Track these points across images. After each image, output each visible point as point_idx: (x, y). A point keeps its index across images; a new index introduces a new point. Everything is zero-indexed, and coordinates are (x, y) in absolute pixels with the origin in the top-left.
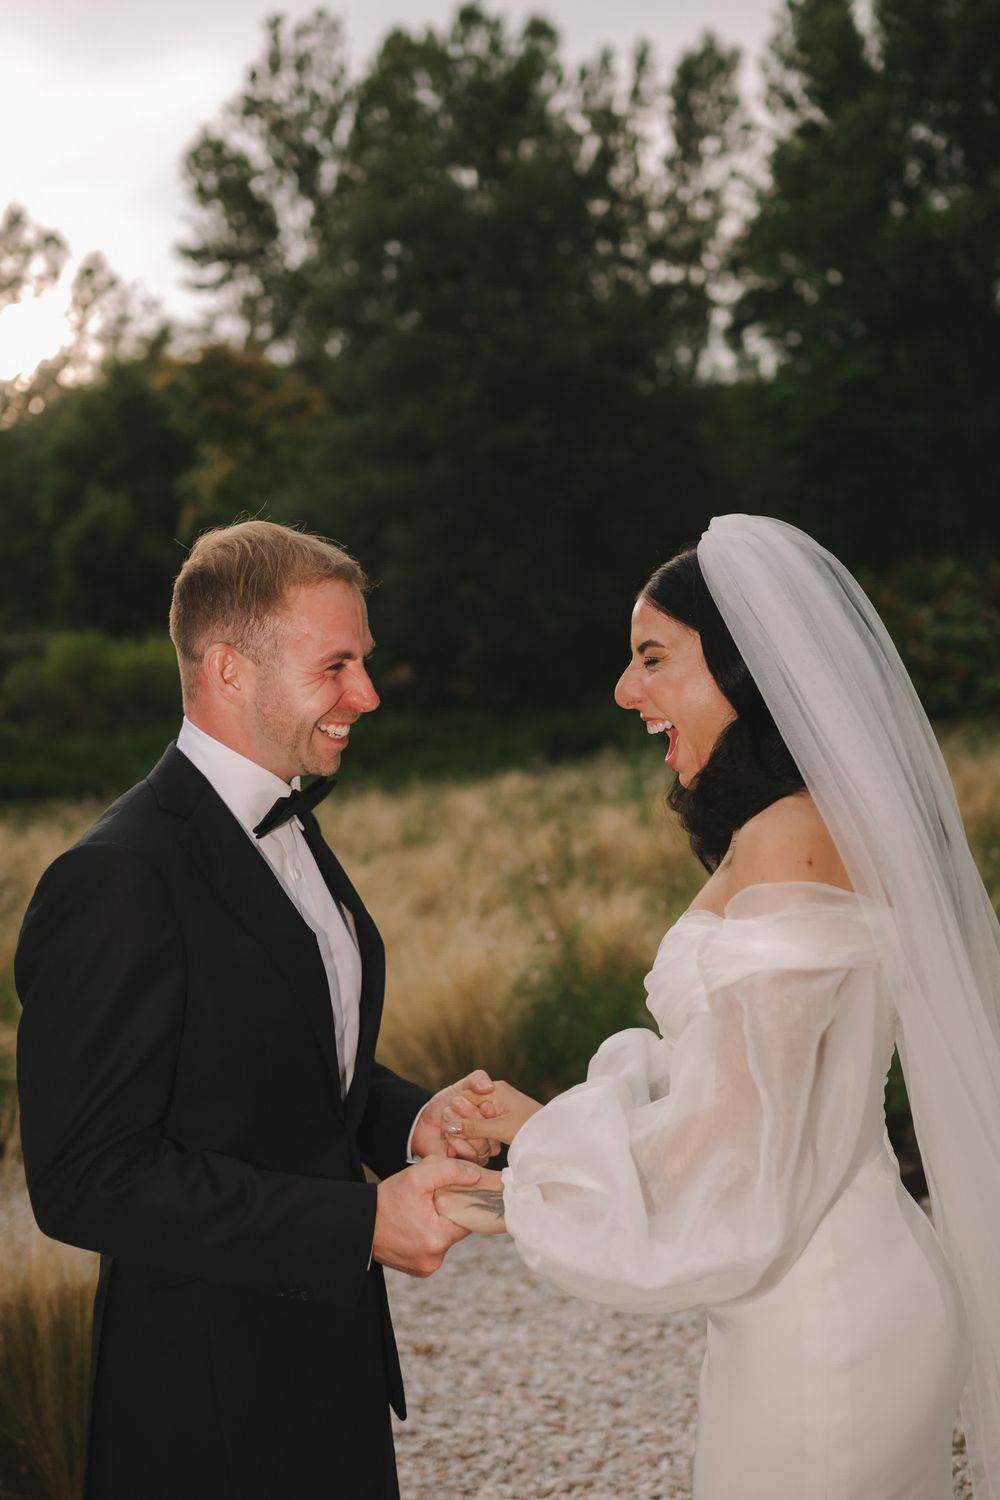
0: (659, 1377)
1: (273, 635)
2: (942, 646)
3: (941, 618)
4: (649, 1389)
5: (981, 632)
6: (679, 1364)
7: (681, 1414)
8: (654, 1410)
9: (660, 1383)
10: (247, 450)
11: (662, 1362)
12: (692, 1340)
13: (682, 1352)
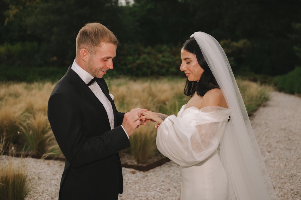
0: (128, 191)
1: (96, 50)
2: (163, 62)
3: (163, 57)
4: (126, 193)
5: (170, 60)
6: (131, 189)
7: (133, 198)
8: (128, 197)
9: (128, 193)
10: (21, 8)
11: (128, 189)
12: (133, 185)
13: (131, 187)
